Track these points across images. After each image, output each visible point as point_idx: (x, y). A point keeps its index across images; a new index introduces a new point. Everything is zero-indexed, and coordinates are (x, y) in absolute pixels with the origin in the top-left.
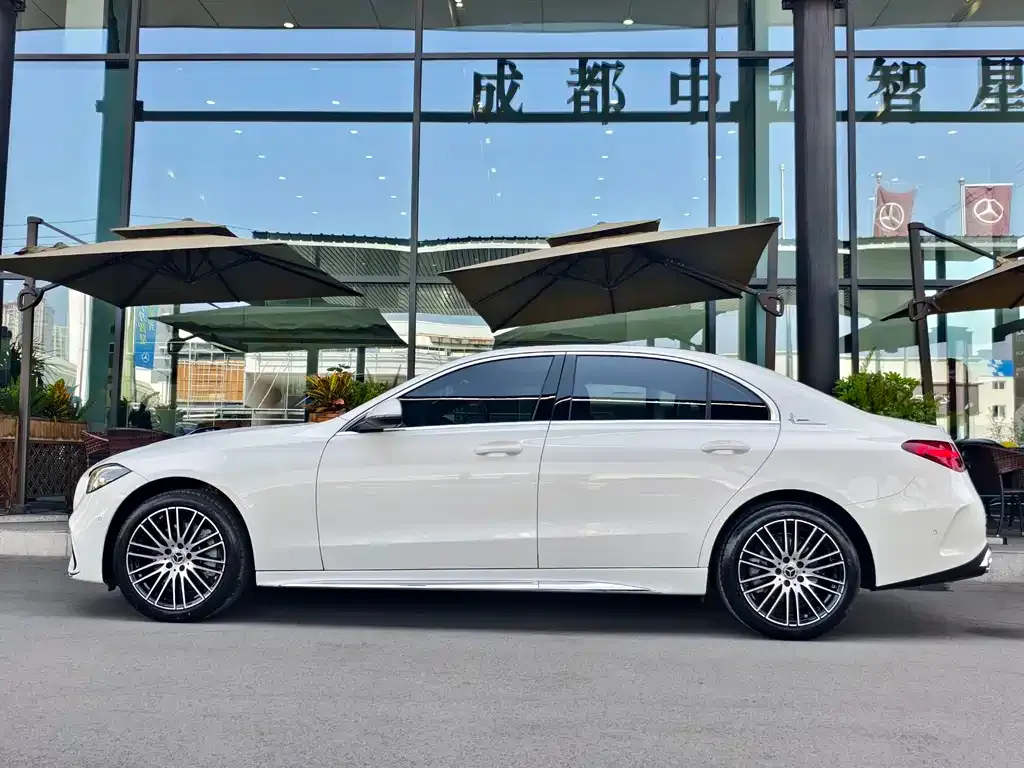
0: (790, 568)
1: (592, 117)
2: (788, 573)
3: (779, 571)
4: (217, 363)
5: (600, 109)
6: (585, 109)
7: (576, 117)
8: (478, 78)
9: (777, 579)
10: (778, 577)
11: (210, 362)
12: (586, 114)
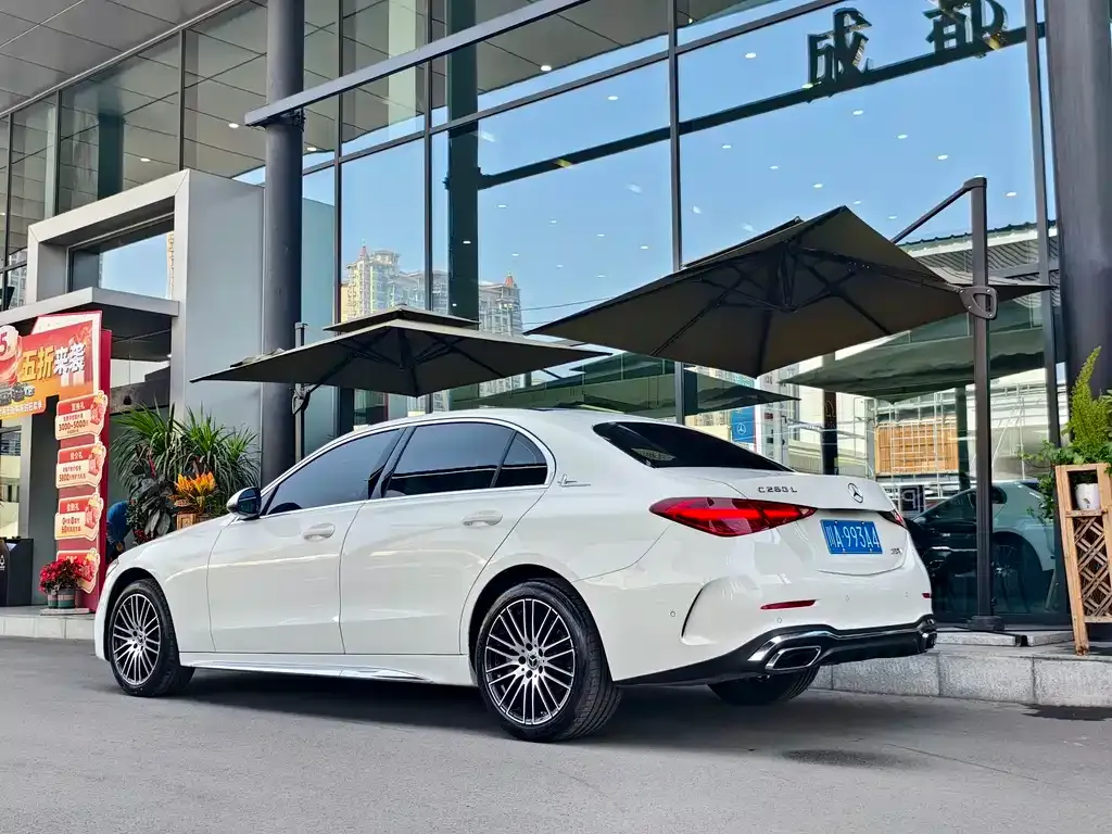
0: (533, 657)
1: (963, 51)
2: (530, 662)
3: (522, 660)
4: (926, 421)
5: (969, 38)
6: (952, 43)
7: (940, 57)
8: (813, 40)
9: (519, 669)
10: (522, 666)
11: (917, 422)
12: (951, 50)
